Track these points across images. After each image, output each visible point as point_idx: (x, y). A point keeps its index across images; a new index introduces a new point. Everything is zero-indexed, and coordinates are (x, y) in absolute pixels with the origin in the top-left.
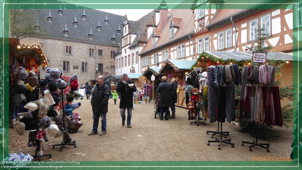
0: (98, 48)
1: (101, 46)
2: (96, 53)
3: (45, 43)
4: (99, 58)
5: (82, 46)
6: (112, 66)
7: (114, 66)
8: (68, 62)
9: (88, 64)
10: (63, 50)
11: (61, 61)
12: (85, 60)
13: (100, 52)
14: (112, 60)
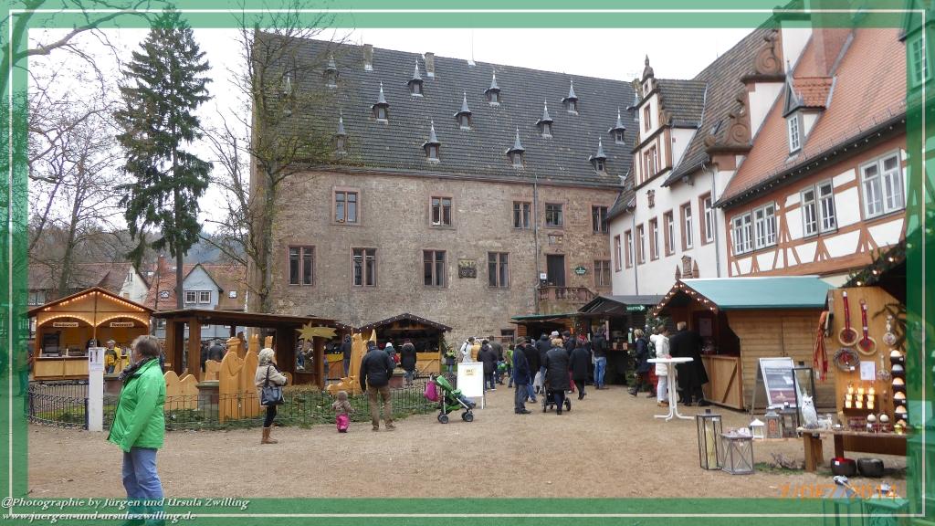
0: (544, 196)
1: (555, 191)
2: (538, 218)
3: (363, 192)
4: (549, 235)
5: (489, 195)
6: (597, 262)
7: (607, 263)
8: (440, 255)
9: (510, 259)
10: (421, 213)
11: (417, 252)
12: (500, 245)
13: (553, 213)
14: (598, 239)
